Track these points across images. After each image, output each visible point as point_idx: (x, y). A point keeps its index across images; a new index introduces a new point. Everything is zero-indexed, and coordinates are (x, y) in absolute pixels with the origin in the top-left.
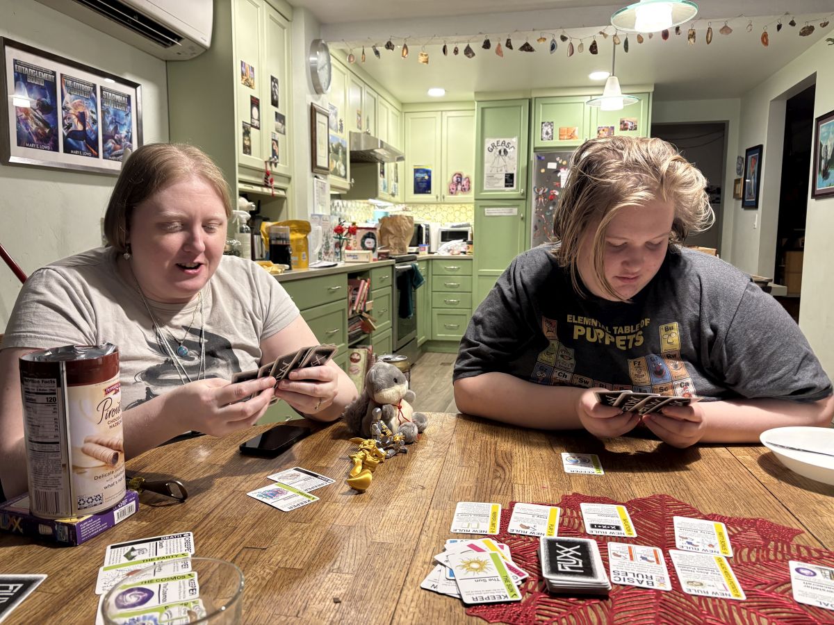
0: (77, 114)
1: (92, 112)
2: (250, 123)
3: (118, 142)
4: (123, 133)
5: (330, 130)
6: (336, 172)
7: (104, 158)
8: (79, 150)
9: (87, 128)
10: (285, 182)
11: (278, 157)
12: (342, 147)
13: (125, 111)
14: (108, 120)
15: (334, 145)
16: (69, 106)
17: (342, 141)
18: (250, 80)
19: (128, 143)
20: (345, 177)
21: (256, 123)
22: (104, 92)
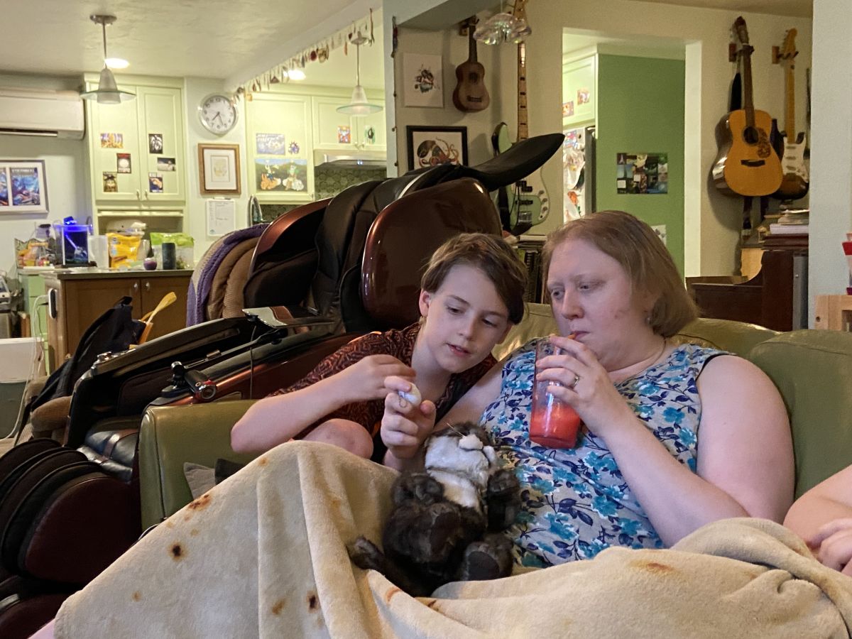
2: (115, 171)
3: (28, 195)
4: (31, 189)
6: (280, 188)
7: (14, 204)
10: (179, 205)
11: (160, 189)
13: (31, 177)
14: (17, 185)
15: (276, 167)
18: (115, 143)
19: (36, 194)
20: (305, 190)
21: (125, 170)
22: (13, 171)
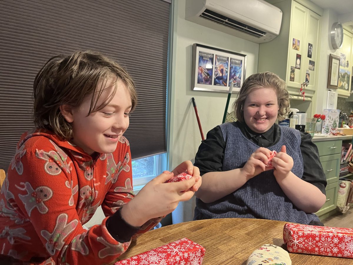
0: (220, 69)
1: (226, 68)
2: (295, 66)
3: (235, 79)
4: (238, 75)
5: (340, 66)
6: (342, 88)
7: (229, 86)
8: (220, 84)
9: (223, 75)
11: (308, 82)
12: (347, 75)
13: (239, 67)
14: (232, 71)
15: (342, 74)
16: (218, 67)
17: (347, 71)
18: (297, 47)
19: (239, 80)
20: (348, 90)
21: (298, 66)
22: (232, 60)
